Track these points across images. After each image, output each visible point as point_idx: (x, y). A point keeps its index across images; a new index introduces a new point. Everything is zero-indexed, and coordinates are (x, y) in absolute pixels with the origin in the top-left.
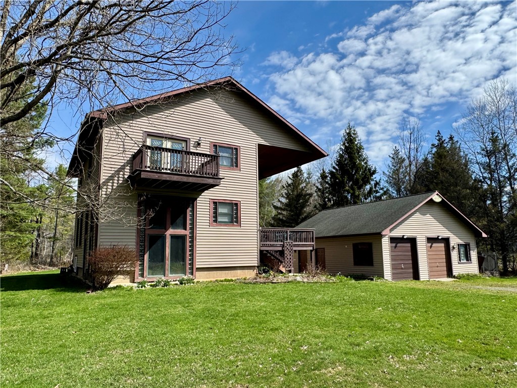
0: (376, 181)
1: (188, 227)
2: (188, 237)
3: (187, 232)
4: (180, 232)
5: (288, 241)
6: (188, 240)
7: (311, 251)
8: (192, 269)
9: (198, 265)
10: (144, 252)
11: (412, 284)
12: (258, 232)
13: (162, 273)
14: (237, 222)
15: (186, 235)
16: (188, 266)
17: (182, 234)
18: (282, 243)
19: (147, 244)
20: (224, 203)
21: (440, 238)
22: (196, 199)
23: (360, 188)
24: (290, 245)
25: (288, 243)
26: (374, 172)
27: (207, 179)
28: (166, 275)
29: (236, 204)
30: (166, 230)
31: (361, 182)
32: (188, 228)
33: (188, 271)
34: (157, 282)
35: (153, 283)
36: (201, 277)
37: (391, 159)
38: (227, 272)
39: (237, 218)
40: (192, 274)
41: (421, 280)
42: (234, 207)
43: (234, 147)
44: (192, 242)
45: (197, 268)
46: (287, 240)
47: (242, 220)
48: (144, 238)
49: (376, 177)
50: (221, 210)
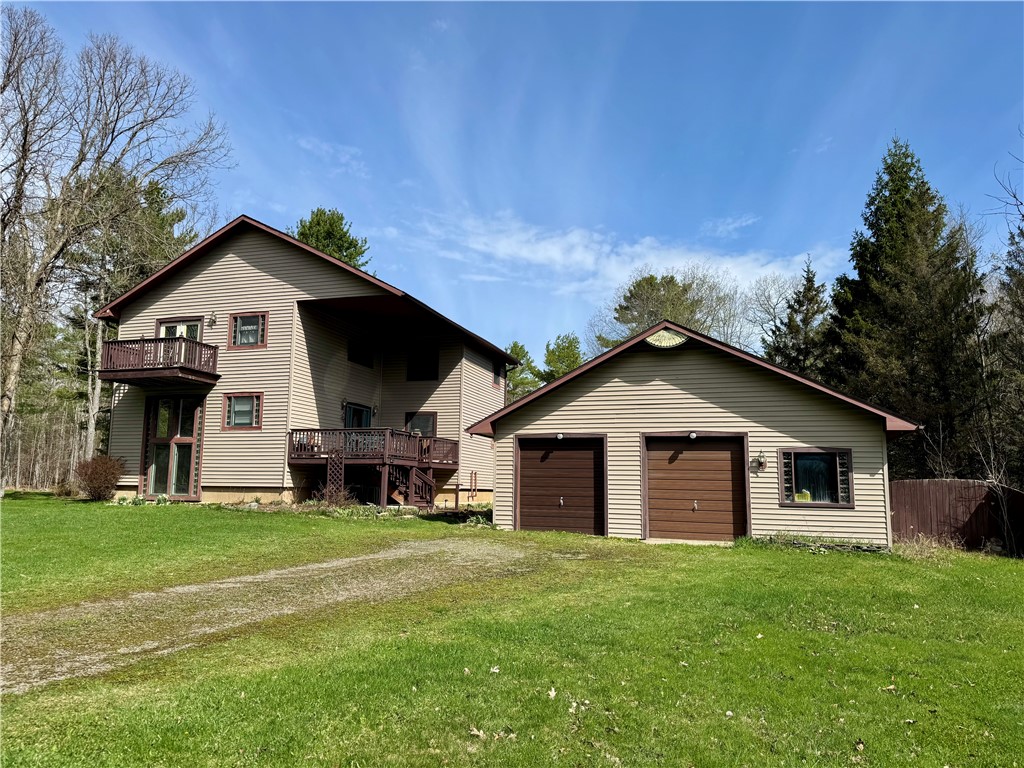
1: (196, 432)
2: (194, 446)
3: (194, 440)
4: (187, 440)
8: (196, 487)
9: (203, 482)
10: (148, 465)
11: (596, 541)
12: (288, 437)
14: (258, 423)
15: (192, 444)
16: (193, 484)
17: (189, 442)
19: (152, 454)
20: (241, 398)
21: (694, 435)
22: (205, 396)
25: (334, 452)
28: (168, 494)
29: (258, 398)
30: (173, 436)
32: (195, 435)
33: (193, 489)
36: (207, 498)
38: (243, 494)
39: (258, 416)
40: (196, 493)
41: (610, 535)
42: (255, 401)
43: (260, 314)
44: (198, 452)
45: (201, 487)
47: (264, 419)
48: (150, 447)
50: (240, 408)
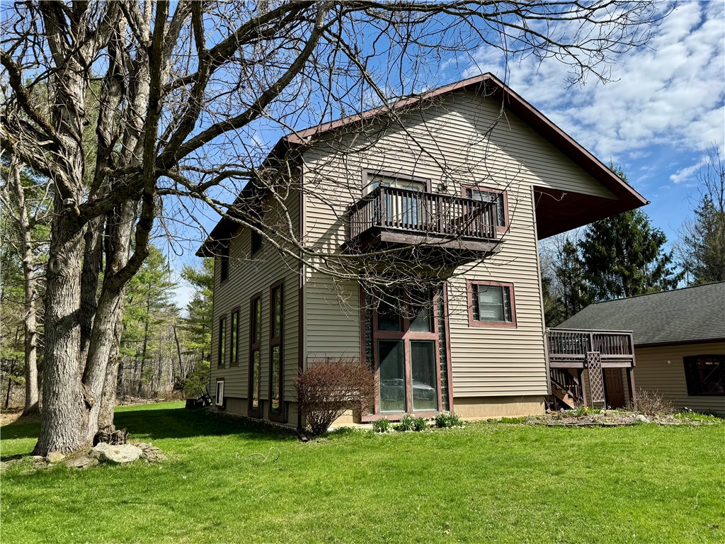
0: (664, 255)
1: (437, 326)
2: (437, 345)
3: (435, 336)
5: (593, 352)
6: (438, 349)
7: (628, 369)
8: (447, 398)
9: (455, 392)
10: (373, 369)
12: (545, 337)
13: (402, 406)
14: (510, 319)
15: (434, 341)
16: (441, 395)
17: (428, 338)
18: (583, 356)
19: (376, 355)
20: (488, 287)
23: (641, 265)
24: (596, 359)
25: (592, 356)
26: (661, 241)
27: (479, 243)
28: (408, 410)
29: (507, 288)
30: (404, 331)
31: (641, 256)
32: (436, 329)
33: (442, 403)
34: (403, 422)
35: (399, 424)
36: (460, 414)
37: (698, 216)
38: (500, 405)
39: (509, 311)
40: (448, 408)
42: (505, 292)
43: (497, 192)
44: (444, 352)
45: (455, 398)
46: (590, 350)
47: (518, 315)
48: (372, 345)
49: (665, 249)
50: (485, 298)
